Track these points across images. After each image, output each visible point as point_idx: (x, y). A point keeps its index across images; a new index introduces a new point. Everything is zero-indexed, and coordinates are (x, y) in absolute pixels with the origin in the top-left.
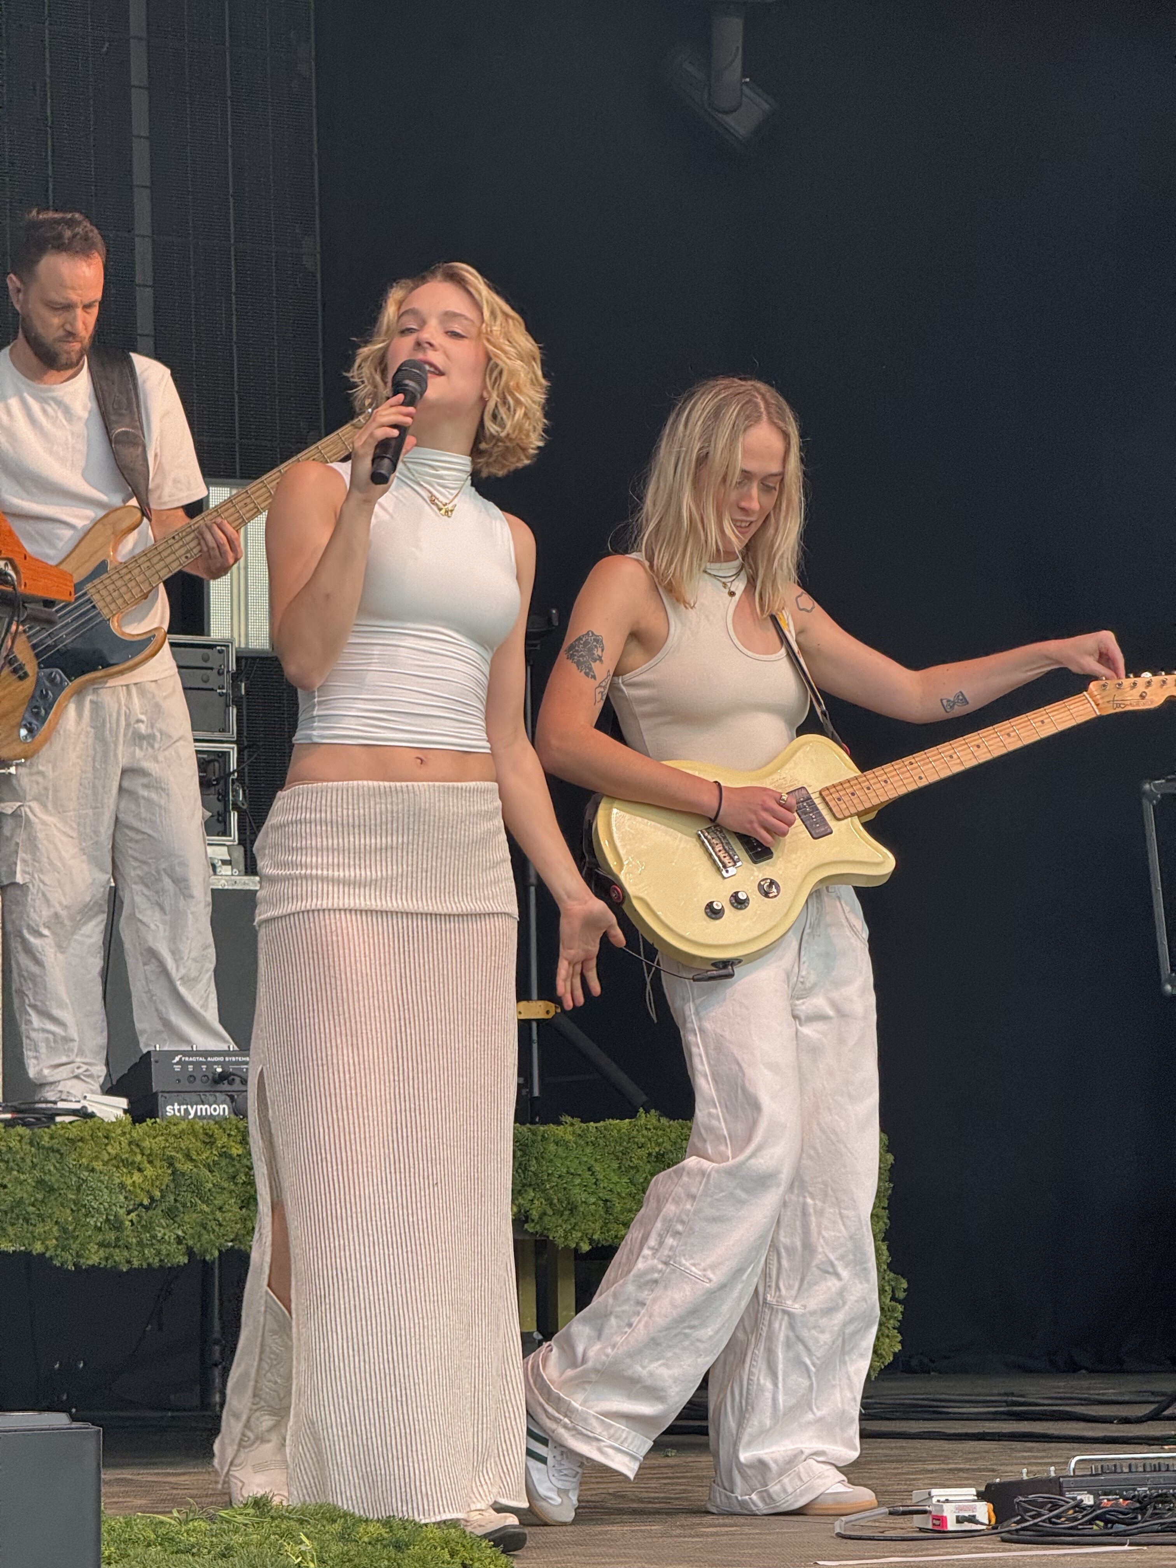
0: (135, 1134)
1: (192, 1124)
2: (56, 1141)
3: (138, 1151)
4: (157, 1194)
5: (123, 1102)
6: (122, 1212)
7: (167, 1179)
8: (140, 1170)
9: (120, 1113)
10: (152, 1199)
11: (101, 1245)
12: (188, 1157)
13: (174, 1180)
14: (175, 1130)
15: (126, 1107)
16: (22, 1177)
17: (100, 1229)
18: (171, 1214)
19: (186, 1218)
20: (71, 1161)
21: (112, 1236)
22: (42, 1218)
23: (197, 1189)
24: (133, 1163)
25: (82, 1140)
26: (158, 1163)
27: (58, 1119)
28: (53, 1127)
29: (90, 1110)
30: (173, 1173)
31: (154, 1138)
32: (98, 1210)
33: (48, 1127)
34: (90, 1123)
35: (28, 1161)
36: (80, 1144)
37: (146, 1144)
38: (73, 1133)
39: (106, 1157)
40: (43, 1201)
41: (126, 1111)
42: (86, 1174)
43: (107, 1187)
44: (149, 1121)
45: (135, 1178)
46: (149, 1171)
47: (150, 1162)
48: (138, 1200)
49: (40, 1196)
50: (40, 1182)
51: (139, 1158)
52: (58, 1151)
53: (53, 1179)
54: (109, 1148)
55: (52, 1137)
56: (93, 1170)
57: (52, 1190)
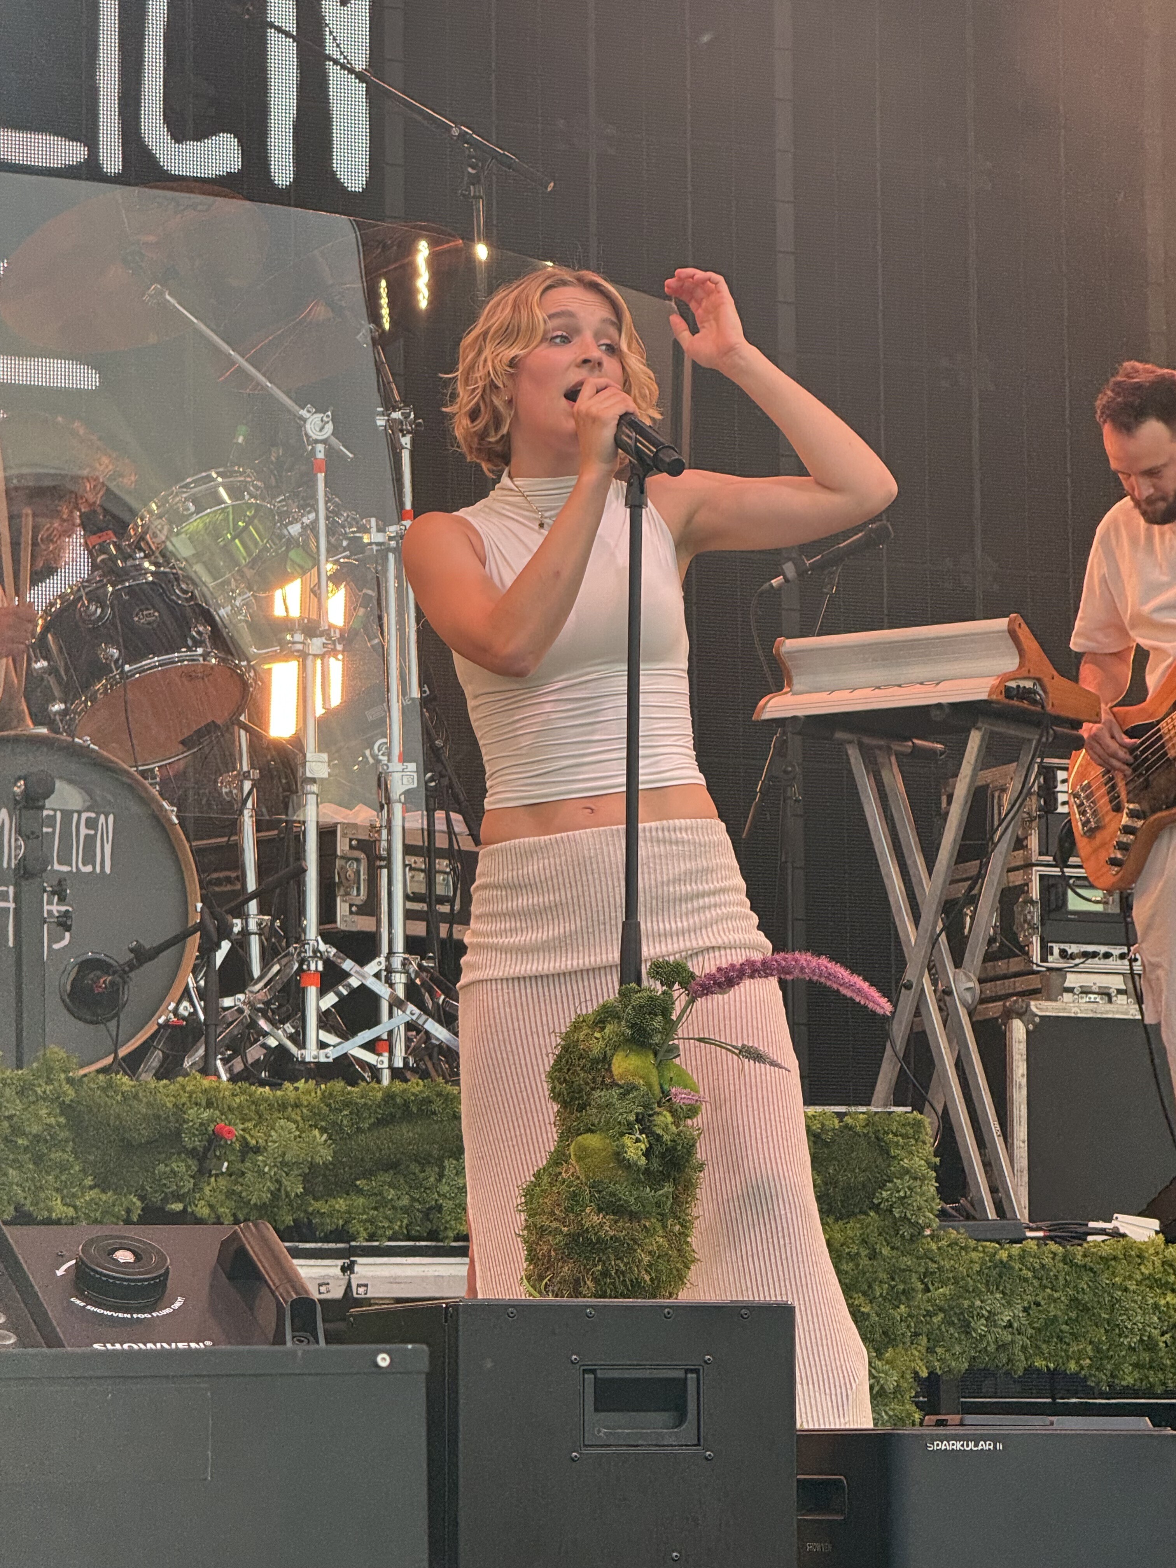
0: (1168, 1254)
2: (1089, 1259)
3: (1171, 1271)
5: (1155, 1224)
6: (1156, 1333)
8: (1173, 1291)
9: (1153, 1234)
11: (1136, 1366)
15: (1158, 1228)
16: (1056, 1295)
17: (1134, 1349)
20: (1104, 1279)
21: (1146, 1357)
22: (1075, 1337)
24: (1167, 1283)
25: (1115, 1258)
27: (1090, 1238)
28: (1085, 1245)
29: (1122, 1231)
32: (1131, 1331)
33: (1081, 1247)
34: (1123, 1243)
35: (1061, 1278)
36: (1113, 1263)
38: (1106, 1250)
39: (1139, 1277)
40: (1077, 1320)
41: (1158, 1233)
42: (1120, 1293)
43: (1140, 1308)
45: (1168, 1299)
48: (1172, 1321)
49: (1073, 1315)
50: (1074, 1300)
51: (1172, 1278)
52: (1091, 1269)
53: (1086, 1298)
54: (1142, 1268)
55: (1084, 1255)
56: (1126, 1290)
57: (1085, 1309)
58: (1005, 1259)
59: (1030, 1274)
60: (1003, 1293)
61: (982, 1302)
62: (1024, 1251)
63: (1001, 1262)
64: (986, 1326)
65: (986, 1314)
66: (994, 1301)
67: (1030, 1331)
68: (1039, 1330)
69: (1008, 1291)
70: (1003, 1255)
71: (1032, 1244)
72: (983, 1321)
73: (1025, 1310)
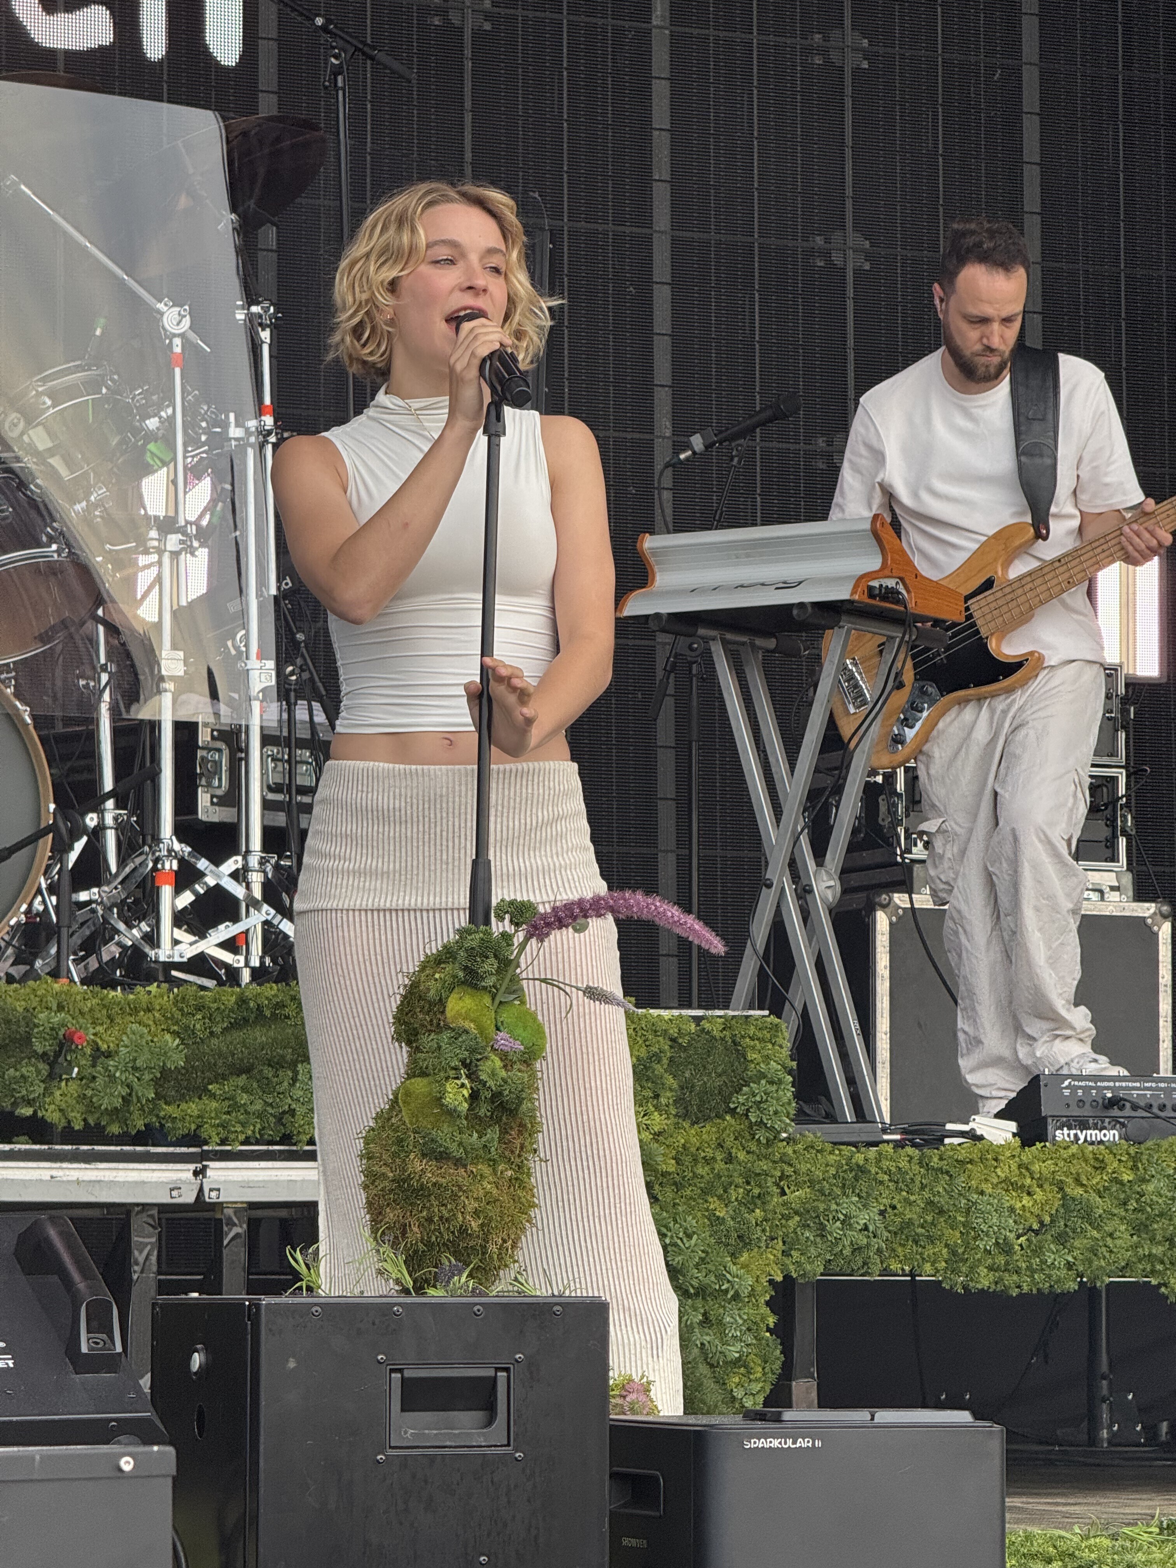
0: (1024, 1158)
1: (1081, 1149)
2: (945, 1162)
3: (1027, 1174)
4: (1047, 1219)
5: (1012, 1126)
6: (1012, 1236)
7: (1057, 1203)
8: (1029, 1194)
9: (1010, 1136)
10: (1041, 1223)
11: (990, 1268)
12: (1078, 1181)
13: (1063, 1205)
14: (1065, 1154)
15: (1015, 1131)
16: (912, 1198)
17: (989, 1252)
18: (1061, 1239)
19: (1077, 1243)
20: (961, 1181)
21: (1001, 1260)
22: (931, 1239)
23: (1088, 1215)
24: (1023, 1186)
25: (971, 1162)
26: (1046, 1186)
27: (947, 1141)
28: (942, 1148)
29: (979, 1132)
30: (1064, 1198)
31: (1044, 1162)
32: (987, 1235)
33: (938, 1149)
34: (979, 1145)
35: (918, 1183)
36: (969, 1166)
37: (1036, 1167)
38: (962, 1155)
39: (995, 1181)
40: (932, 1223)
41: (1014, 1135)
42: (976, 1196)
43: (996, 1210)
44: (1039, 1145)
45: (1024, 1202)
46: (1039, 1195)
47: (1040, 1186)
48: (1027, 1224)
49: (929, 1218)
50: (930, 1203)
51: (1028, 1181)
52: (947, 1172)
53: (943, 1201)
54: (998, 1170)
55: (941, 1159)
56: (982, 1193)
57: (941, 1212)
58: (861, 1163)
59: (886, 1177)
60: (858, 1195)
61: (838, 1204)
62: (880, 1154)
63: (858, 1166)
64: (842, 1229)
65: (842, 1217)
66: (849, 1204)
67: (886, 1234)
68: (895, 1233)
69: (864, 1195)
70: (859, 1158)
71: (889, 1148)
72: (838, 1224)
73: (882, 1213)
